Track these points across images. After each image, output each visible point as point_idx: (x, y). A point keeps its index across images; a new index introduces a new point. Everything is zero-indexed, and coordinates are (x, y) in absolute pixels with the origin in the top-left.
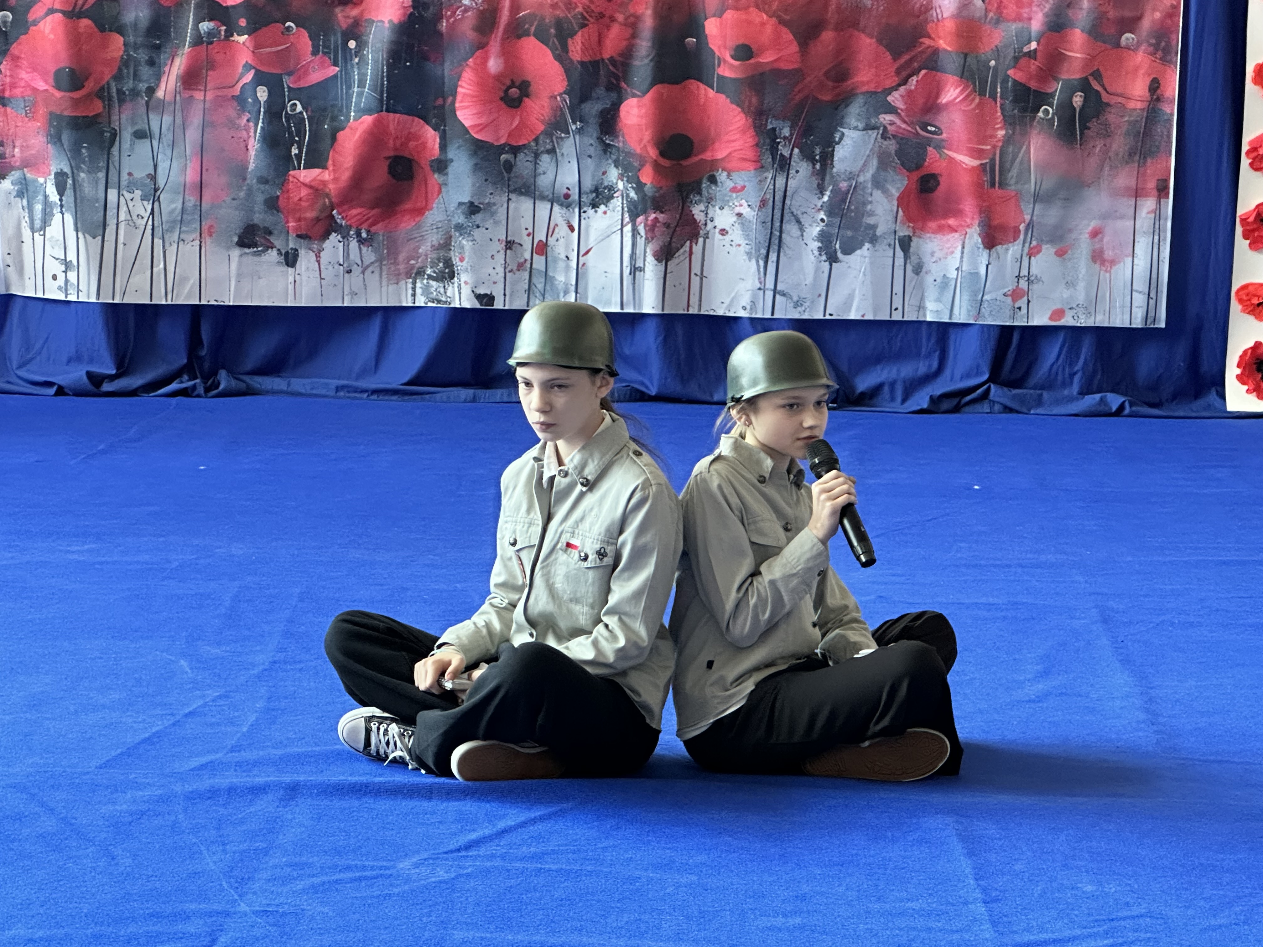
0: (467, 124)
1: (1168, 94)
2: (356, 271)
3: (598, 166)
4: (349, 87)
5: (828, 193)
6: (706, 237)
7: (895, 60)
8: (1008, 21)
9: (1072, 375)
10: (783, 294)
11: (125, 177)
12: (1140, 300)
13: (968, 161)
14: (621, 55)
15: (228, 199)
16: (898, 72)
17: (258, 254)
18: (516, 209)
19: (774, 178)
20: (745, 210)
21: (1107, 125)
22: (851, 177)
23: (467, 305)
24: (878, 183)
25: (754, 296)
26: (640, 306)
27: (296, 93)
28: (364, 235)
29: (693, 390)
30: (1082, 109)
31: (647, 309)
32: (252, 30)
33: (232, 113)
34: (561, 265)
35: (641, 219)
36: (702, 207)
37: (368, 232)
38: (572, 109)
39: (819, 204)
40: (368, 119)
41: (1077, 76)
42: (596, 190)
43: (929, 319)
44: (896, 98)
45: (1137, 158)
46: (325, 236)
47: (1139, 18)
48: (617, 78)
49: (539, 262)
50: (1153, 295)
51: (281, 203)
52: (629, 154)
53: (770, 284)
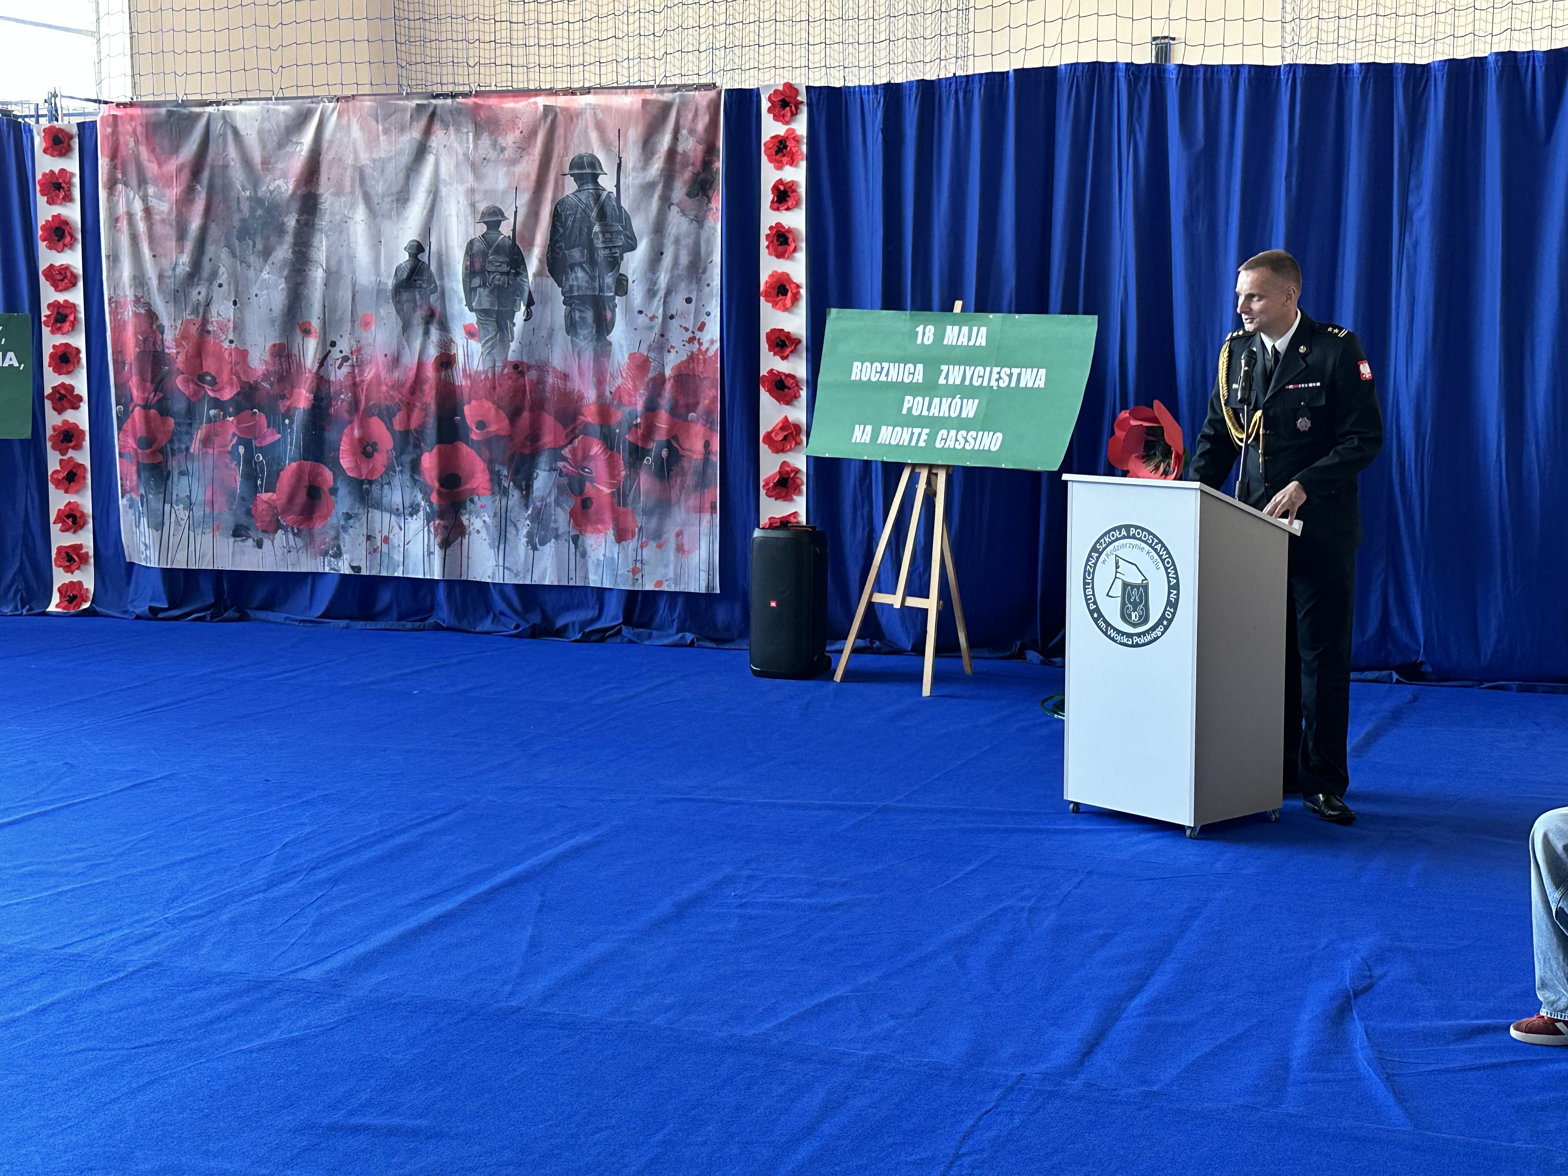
0: (344, 467)
1: (714, 450)
2: (294, 551)
3: (411, 493)
4: (286, 447)
5: (531, 509)
6: (470, 534)
7: (565, 429)
8: (625, 405)
9: (673, 621)
10: (509, 569)
11: (174, 497)
12: (704, 576)
13: (607, 490)
14: (420, 426)
15: (227, 510)
16: (567, 436)
17: (243, 541)
18: (372, 517)
19: (500, 500)
20: (487, 519)
21: (683, 468)
22: (543, 499)
23: (347, 572)
24: (558, 503)
25: (494, 570)
26: (434, 575)
27: (260, 449)
28: (296, 531)
29: (465, 625)
30: (668, 458)
31: (436, 578)
32: (236, 413)
33: (228, 461)
34: (396, 549)
35: (432, 523)
36: (467, 516)
37: (298, 529)
38: (396, 458)
39: (526, 515)
40: (294, 464)
41: (665, 439)
42: (411, 506)
43: (591, 585)
44: (566, 452)
45: (699, 489)
46: (275, 532)
47: (698, 403)
48: (420, 441)
49: (385, 548)
50: (711, 573)
51: (253, 512)
52: (426, 485)
53: (501, 563)
